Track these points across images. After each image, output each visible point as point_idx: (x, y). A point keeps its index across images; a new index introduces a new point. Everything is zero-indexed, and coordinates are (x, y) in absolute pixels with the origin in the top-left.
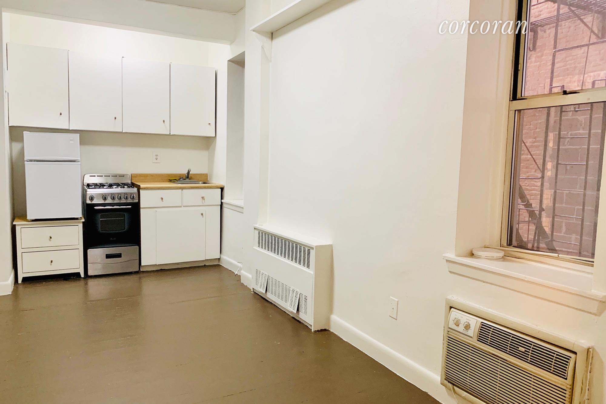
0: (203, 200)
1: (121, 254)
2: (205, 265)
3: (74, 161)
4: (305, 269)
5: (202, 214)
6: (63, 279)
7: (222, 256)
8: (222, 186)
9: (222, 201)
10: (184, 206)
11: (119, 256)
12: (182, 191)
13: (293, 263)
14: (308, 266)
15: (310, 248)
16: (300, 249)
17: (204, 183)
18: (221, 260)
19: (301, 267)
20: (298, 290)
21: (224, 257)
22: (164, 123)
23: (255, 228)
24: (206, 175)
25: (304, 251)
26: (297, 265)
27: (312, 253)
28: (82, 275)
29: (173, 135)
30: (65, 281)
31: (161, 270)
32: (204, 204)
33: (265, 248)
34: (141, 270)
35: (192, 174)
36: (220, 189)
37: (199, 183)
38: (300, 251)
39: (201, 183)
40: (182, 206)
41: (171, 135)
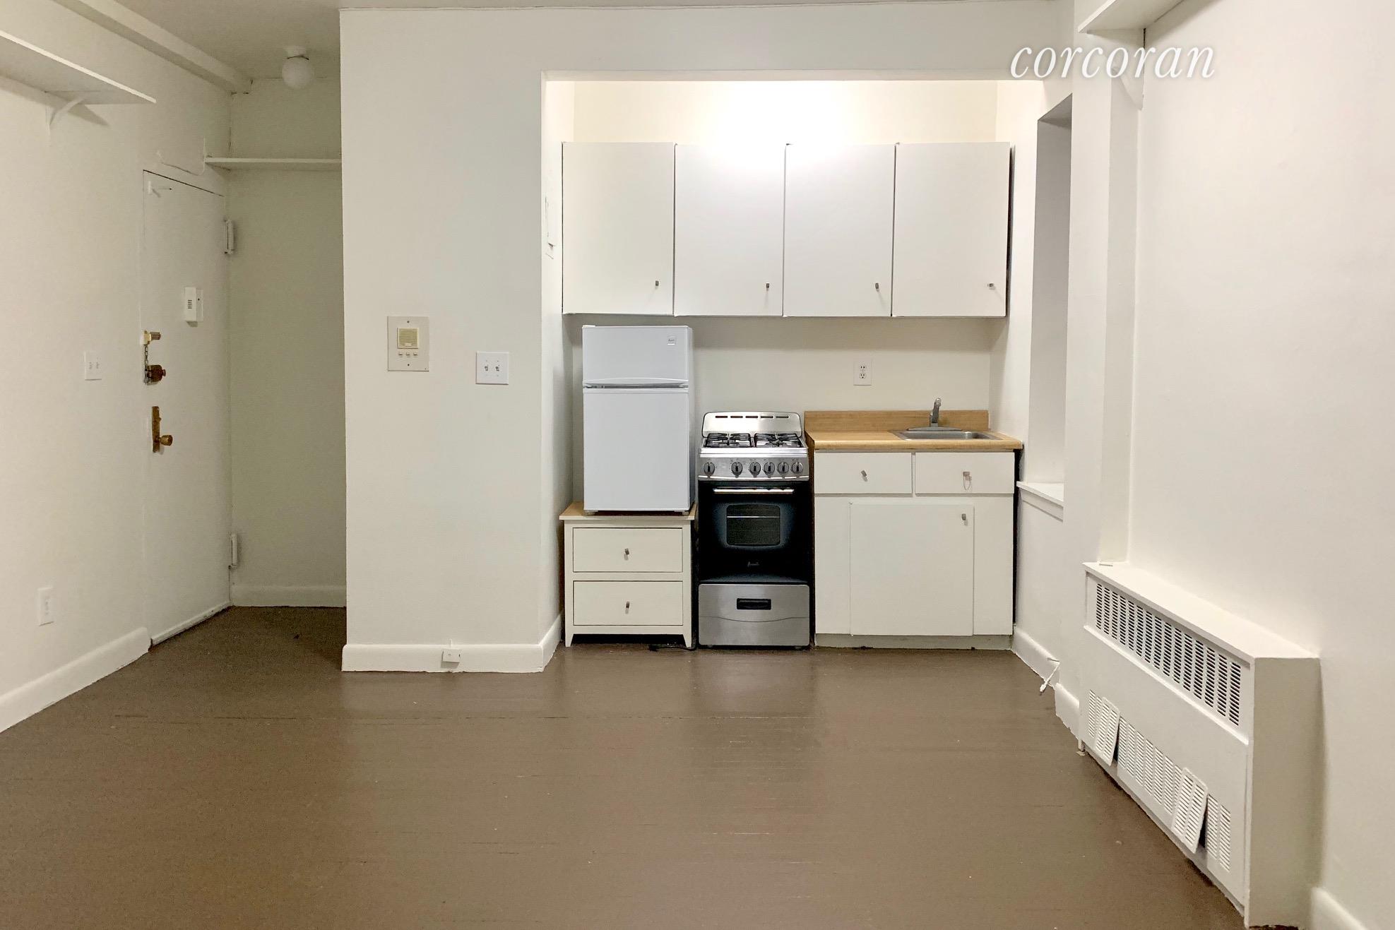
0: (966, 479)
1: (770, 601)
2: (973, 649)
3: (676, 386)
4: (1223, 723)
5: (964, 518)
6: (648, 647)
7: (1019, 631)
8: (1019, 445)
9: (1019, 484)
10: (918, 495)
11: (764, 605)
12: (914, 456)
13: (1188, 697)
14: (1234, 717)
15: (1240, 662)
16: (1211, 658)
17: (976, 436)
18: (1015, 639)
19: (1210, 714)
20: (1203, 784)
21: (1023, 634)
22: (878, 291)
23: (1087, 573)
24: (984, 415)
25: (1223, 669)
26: (1199, 706)
27: (1247, 677)
28: (688, 643)
29: (898, 318)
30: (652, 652)
31: (863, 648)
32: (969, 492)
33: (1114, 636)
34: (816, 645)
35: (945, 412)
36: (1014, 453)
37: (961, 437)
38: (1211, 665)
39: (969, 438)
40: (914, 495)
41: (893, 318)
